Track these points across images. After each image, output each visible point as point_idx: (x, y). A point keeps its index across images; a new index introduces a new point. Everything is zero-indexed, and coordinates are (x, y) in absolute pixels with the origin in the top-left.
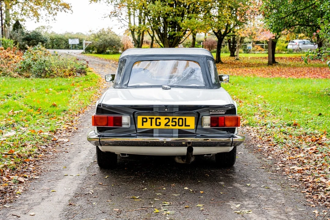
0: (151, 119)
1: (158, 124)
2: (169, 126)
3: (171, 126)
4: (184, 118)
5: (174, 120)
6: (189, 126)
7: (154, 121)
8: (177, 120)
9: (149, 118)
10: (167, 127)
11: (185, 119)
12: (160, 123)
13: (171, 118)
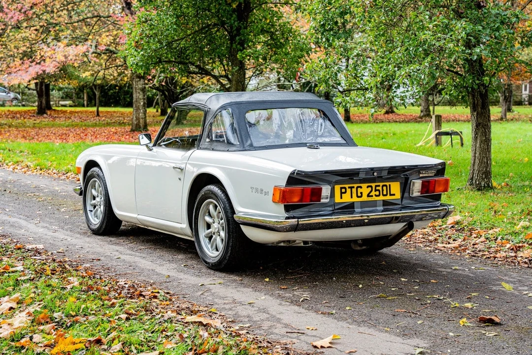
0: (351, 188)
1: (359, 195)
2: (372, 196)
3: (374, 196)
4: (388, 184)
5: (377, 188)
6: (394, 195)
7: (354, 190)
8: (380, 188)
9: (349, 187)
10: (370, 199)
11: (390, 185)
12: (361, 193)
13: (373, 185)
